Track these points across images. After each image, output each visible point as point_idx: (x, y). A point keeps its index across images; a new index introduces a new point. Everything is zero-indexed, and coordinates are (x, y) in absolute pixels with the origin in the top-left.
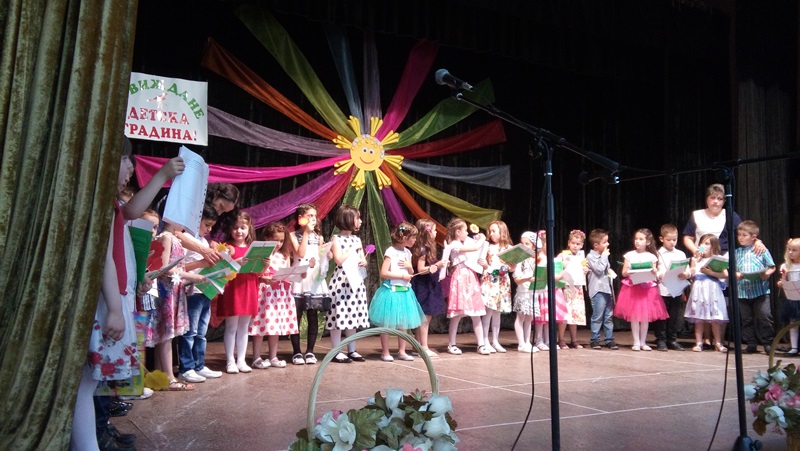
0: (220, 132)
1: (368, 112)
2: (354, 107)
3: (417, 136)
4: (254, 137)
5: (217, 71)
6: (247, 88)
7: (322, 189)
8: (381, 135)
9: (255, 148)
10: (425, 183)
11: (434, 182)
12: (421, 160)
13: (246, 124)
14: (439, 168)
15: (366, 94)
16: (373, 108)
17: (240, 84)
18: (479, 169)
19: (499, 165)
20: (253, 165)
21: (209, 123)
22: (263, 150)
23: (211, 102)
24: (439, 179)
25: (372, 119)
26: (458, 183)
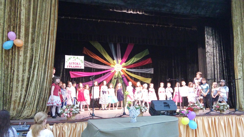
0: (86, 66)
1: (118, 59)
2: (115, 58)
3: (130, 63)
4: (94, 66)
5: (86, 54)
6: (92, 57)
7: (108, 76)
8: (121, 64)
9: (94, 68)
10: (132, 73)
11: (134, 73)
12: (131, 68)
13: (92, 64)
14: (135, 70)
15: (118, 55)
16: (119, 58)
17: (91, 56)
18: (145, 69)
19: (150, 68)
20: (93, 72)
21: (84, 64)
22: (95, 69)
23: (85, 60)
24: (135, 72)
25: (119, 60)
26: (140, 73)
